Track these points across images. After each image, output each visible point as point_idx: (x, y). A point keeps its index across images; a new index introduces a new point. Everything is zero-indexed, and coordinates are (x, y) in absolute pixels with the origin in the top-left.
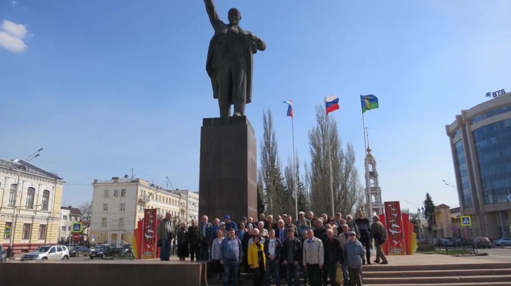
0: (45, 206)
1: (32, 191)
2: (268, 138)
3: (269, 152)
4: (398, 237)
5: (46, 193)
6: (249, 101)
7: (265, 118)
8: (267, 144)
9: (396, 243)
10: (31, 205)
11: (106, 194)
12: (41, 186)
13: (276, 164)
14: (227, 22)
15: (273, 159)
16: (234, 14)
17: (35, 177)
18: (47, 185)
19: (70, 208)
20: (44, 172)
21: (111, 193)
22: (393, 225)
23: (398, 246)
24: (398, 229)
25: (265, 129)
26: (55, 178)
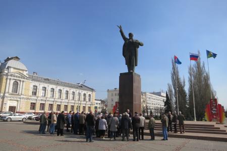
0: (90, 100)
1: (85, 95)
4: (216, 114)
5: (90, 95)
6: (136, 65)
9: (215, 117)
10: (85, 99)
11: (112, 95)
12: (88, 93)
14: (128, 38)
16: (131, 35)
17: (85, 90)
18: (90, 93)
19: (101, 100)
20: (89, 88)
21: (114, 94)
22: (214, 109)
23: (216, 118)
24: (216, 111)
26: (92, 90)
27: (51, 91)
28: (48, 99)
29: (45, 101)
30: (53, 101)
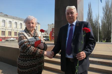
2: (90, 10)
3: (90, 14)
7: (89, 5)
8: (89, 12)
13: (92, 18)
15: (91, 16)
25: (89, 8)
27: (9, 23)
28: (7, 28)
29: (5, 29)
30: (11, 30)
